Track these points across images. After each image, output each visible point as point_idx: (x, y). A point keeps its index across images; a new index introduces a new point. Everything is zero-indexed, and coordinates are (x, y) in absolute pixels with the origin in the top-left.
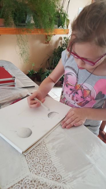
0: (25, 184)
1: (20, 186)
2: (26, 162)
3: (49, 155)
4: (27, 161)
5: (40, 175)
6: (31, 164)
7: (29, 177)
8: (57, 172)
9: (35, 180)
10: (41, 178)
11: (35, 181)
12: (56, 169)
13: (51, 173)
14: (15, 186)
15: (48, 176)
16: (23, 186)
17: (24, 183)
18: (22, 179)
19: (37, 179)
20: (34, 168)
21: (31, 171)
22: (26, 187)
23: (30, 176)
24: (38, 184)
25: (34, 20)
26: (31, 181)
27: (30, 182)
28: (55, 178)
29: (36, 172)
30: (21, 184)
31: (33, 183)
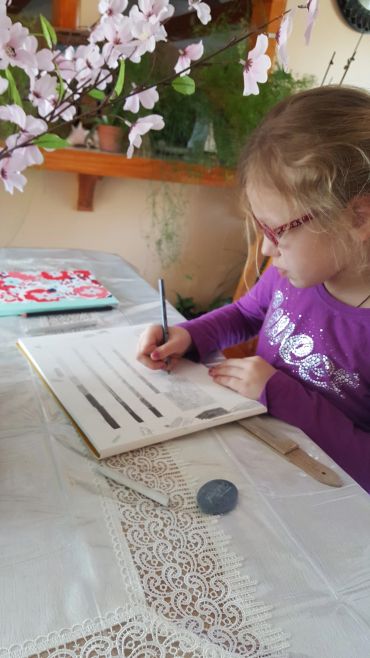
0: (126, 641)
1: (107, 645)
2: (135, 572)
3: (217, 564)
4: (139, 568)
5: (183, 622)
6: (152, 581)
7: (141, 620)
8: (243, 623)
9: (160, 635)
10: (186, 632)
11: (162, 639)
12: (240, 613)
13: (222, 624)
14: (90, 642)
15: (211, 631)
16: (120, 647)
17: (124, 638)
18: (119, 623)
19: (170, 634)
20: (163, 597)
21: (150, 604)
22: (127, 652)
23: (145, 619)
24: (173, 651)
25: (216, 140)
26: (149, 637)
27: (143, 636)
28: (236, 642)
29: (167, 611)
30: (113, 639)
31: (155, 642)
